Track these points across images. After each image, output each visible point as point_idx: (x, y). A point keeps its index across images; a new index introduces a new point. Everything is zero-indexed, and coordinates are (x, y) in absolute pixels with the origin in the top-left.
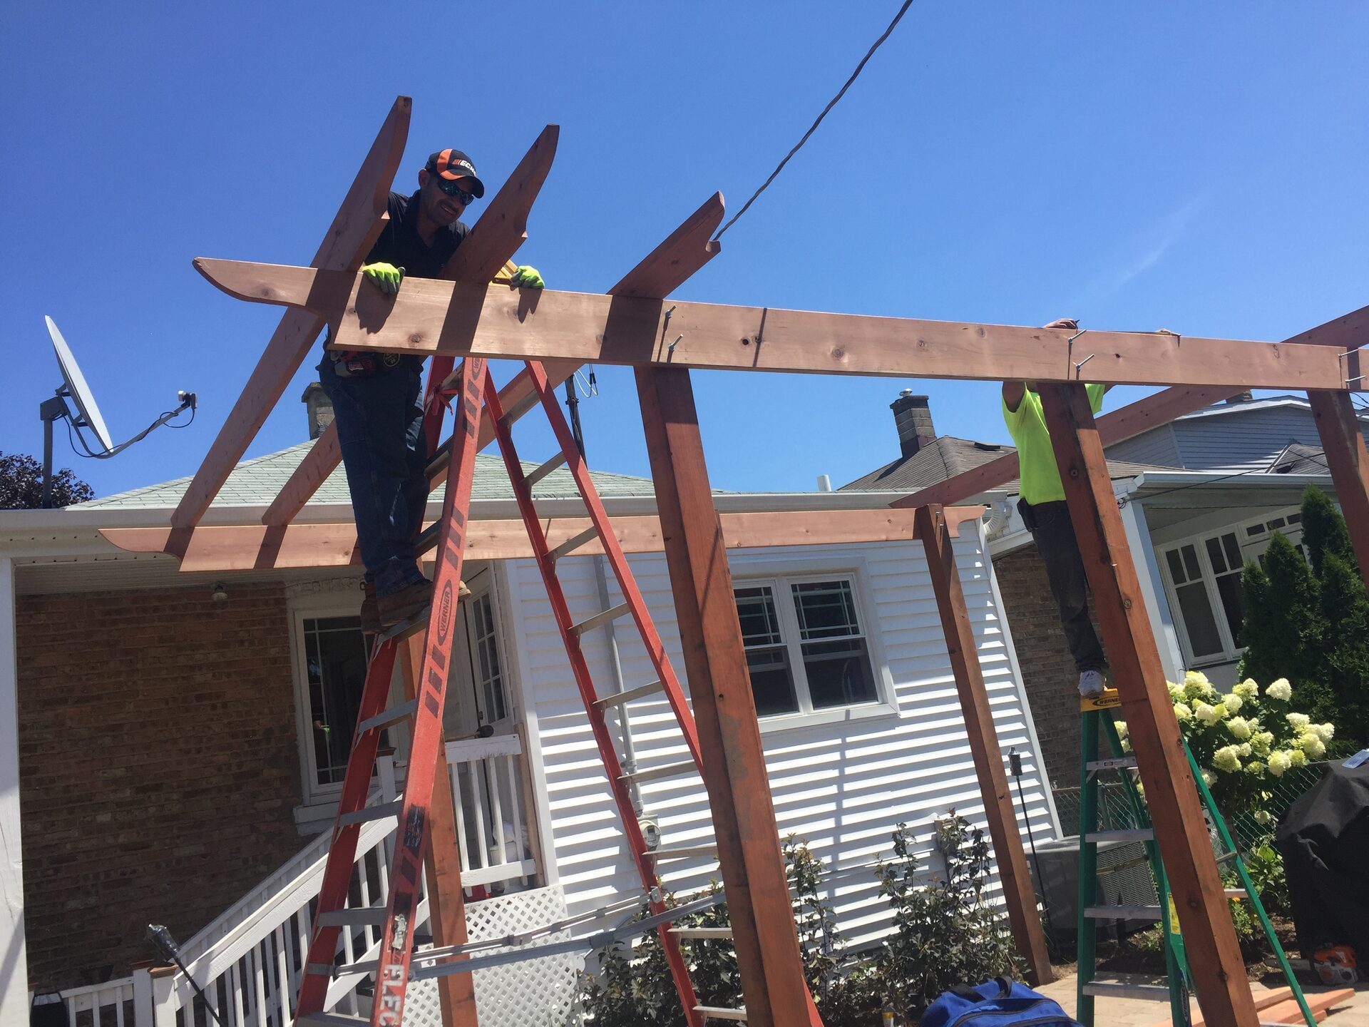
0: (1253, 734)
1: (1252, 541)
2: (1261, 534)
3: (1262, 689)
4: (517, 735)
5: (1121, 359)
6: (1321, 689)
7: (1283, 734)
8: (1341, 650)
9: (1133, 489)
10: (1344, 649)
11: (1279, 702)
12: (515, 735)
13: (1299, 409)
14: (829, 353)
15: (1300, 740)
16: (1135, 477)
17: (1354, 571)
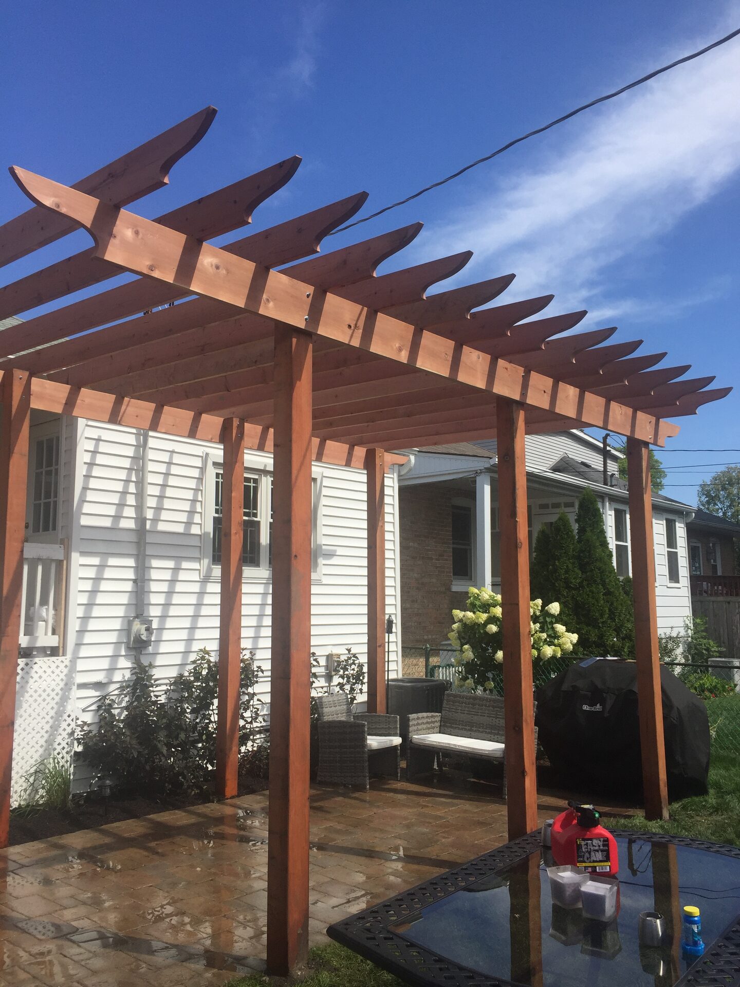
0: (536, 633)
1: (539, 513)
2: (547, 510)
3: (544, 606)
4: (62, 546)
5: (546, 394)
6: (567, 612)
7: (553, 638)
8: (583, 591)
9: (487, 466)
10: (585, 590)
11: (552, 616)
12: (61, 546)
13: (581, 439)
14: (395, 348)
15: (559, 641)
16: (491, 458)
17: (600, 545)
